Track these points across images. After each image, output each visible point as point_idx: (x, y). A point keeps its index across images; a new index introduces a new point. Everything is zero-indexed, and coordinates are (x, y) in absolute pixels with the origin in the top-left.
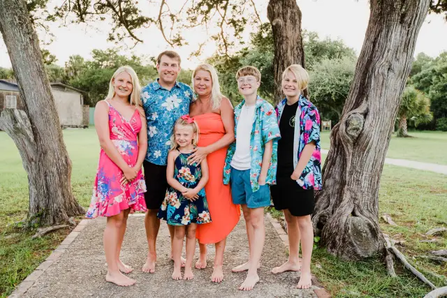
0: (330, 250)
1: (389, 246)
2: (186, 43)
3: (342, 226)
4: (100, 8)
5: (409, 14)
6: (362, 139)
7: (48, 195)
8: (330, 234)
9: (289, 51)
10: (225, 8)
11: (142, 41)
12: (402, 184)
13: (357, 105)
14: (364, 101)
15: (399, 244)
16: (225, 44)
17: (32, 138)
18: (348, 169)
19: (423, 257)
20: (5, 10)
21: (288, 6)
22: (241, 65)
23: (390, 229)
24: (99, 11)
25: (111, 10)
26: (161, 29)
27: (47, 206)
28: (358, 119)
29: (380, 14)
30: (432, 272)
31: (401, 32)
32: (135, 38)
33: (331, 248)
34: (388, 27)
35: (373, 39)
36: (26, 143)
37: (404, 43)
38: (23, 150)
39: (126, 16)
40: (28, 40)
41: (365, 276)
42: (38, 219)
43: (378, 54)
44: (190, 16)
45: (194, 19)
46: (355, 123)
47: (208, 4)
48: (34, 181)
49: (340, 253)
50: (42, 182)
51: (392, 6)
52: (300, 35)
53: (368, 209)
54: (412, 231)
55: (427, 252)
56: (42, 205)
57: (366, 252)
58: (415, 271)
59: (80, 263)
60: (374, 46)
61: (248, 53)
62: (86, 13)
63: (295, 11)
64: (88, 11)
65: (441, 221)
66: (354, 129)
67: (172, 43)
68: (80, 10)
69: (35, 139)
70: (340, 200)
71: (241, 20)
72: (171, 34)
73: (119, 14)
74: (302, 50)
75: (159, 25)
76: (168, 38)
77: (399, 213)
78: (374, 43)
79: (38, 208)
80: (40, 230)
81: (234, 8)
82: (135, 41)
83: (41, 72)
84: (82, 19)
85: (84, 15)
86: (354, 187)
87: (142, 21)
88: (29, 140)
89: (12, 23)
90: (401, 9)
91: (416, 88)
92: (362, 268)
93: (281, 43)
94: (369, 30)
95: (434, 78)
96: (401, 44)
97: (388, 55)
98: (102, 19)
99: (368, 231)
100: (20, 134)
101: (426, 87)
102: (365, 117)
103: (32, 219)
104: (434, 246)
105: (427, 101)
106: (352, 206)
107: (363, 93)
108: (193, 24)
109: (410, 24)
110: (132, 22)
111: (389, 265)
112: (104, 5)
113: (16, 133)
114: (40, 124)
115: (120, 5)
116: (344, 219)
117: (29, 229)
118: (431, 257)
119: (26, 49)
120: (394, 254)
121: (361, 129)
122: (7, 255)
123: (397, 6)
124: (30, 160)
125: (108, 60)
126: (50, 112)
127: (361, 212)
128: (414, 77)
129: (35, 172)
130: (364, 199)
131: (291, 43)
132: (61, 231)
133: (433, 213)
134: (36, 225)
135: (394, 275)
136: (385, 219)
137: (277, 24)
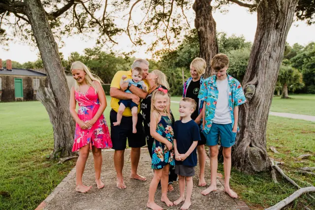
0: (236, 168)
1: (273, 164)
2: (145, 43)
3: (244, 153)
4: (91, 24)
5: (281, 23)
6: (255, 100)
7: (65, 138)
8: (236, 158)
9: (209, 47)
10: (168, 21)
11: (117, 43)
12: (283, 128)
13: (251, 79)
14: (255, 77)
15: (280, 164)
16: (169, 43)
17: (55, 104)
18: (246, 118)
19: (295, 171)
20: (38, 29)
21: (208, 19)
22: (178, 56)
23: (275, 155)
24: (91, 26)
25: (98, 25)
26: (129, 35)
27: (65, 145)
28: (251, 87)
29: (263, 24)
30: (299, 180)
31: (276, 34)
32: (113, 41)
33: (237, 167)
34: (268, 32)
35: (259, 39)
36: (52, 107)
37: (278, 41)
38: (50, 112)
39: (107, 28)
40: (52, 46)
41: (258, 182)
42: (59, 153)
43: (263, 48)
44: (147, 26)
45: (149, 29)
46: (250, 90)
47: (157, 19)
48: (57, 130)
49: (243, 169)
50: (61, 130)
51: (270, 18)
52: (215, 36)
53: (259, 143)
54: (289, 156)
55: (297, 168)
56: (62, 144)
57: (259, 169)
58: (289, 179)
59: (87, 177)
60: (260, 44)
61: (183, 48)
62: (83, 28)
63: (212, 22)
64: (84, 26)
65: (307, 150)
66: (249, 94)
67: (136, 43)
68: (79, 26)
69: (57, 104)
70: (242, 137)
71: (178, 28)
72: (135, 38)
73: (103, 27)
74: (217, 46)
75: (127, 33)
76: (133, 41)
77: (281, 146)
78: (260, 42)
79: (59, 146)
80: (61, 159)
81: (174, 20)
82: (113, 43)
83: (59, 65)
84: (81, 32)
85: (82, 29)
86: (251, 129)
87: (117, 30)
88: (53, 106)
89: (42, 36)
90: (276, 20)
91: (293, 67)
92: (257, 178)
93: (203, 42)
94: (257, 34)
95: (305, 60)
96: (277, 42)
97: (269, 49)
98: (93, 31)
99: (260, 156)
100: (48, 102)
101: (300, 66)
102: (256, 87)
103: (56, 153)
104: (302, 165)
105: (301, 74)
106: (250, 141)
107: (254, 72)
108: (148, 31)
109: (282, 29)
110: (111, 32)
111: (273, 176)
112: (94, 22)
113: (46, 102)
114: (59, 96)
115: (104, 22)
116: (245, 149)
117: (55, 159)
118: (300, 171)
119: (50, 52)
120: (276, 170)
121: (254, 93)
122: (44, 174)
123: (273, 19)
124: (54, 118)
125: (94, 55)
126: (65, 89)
127: (255, 144)
128: (292, 59)
129: (57, 125)
130: (257, 136)
131: (209, 41)
132: (74, 160)
133: (303, 145)
134: (59, 157)
135: (276, 182)
136: (272, 150)
137: (201, 30)
